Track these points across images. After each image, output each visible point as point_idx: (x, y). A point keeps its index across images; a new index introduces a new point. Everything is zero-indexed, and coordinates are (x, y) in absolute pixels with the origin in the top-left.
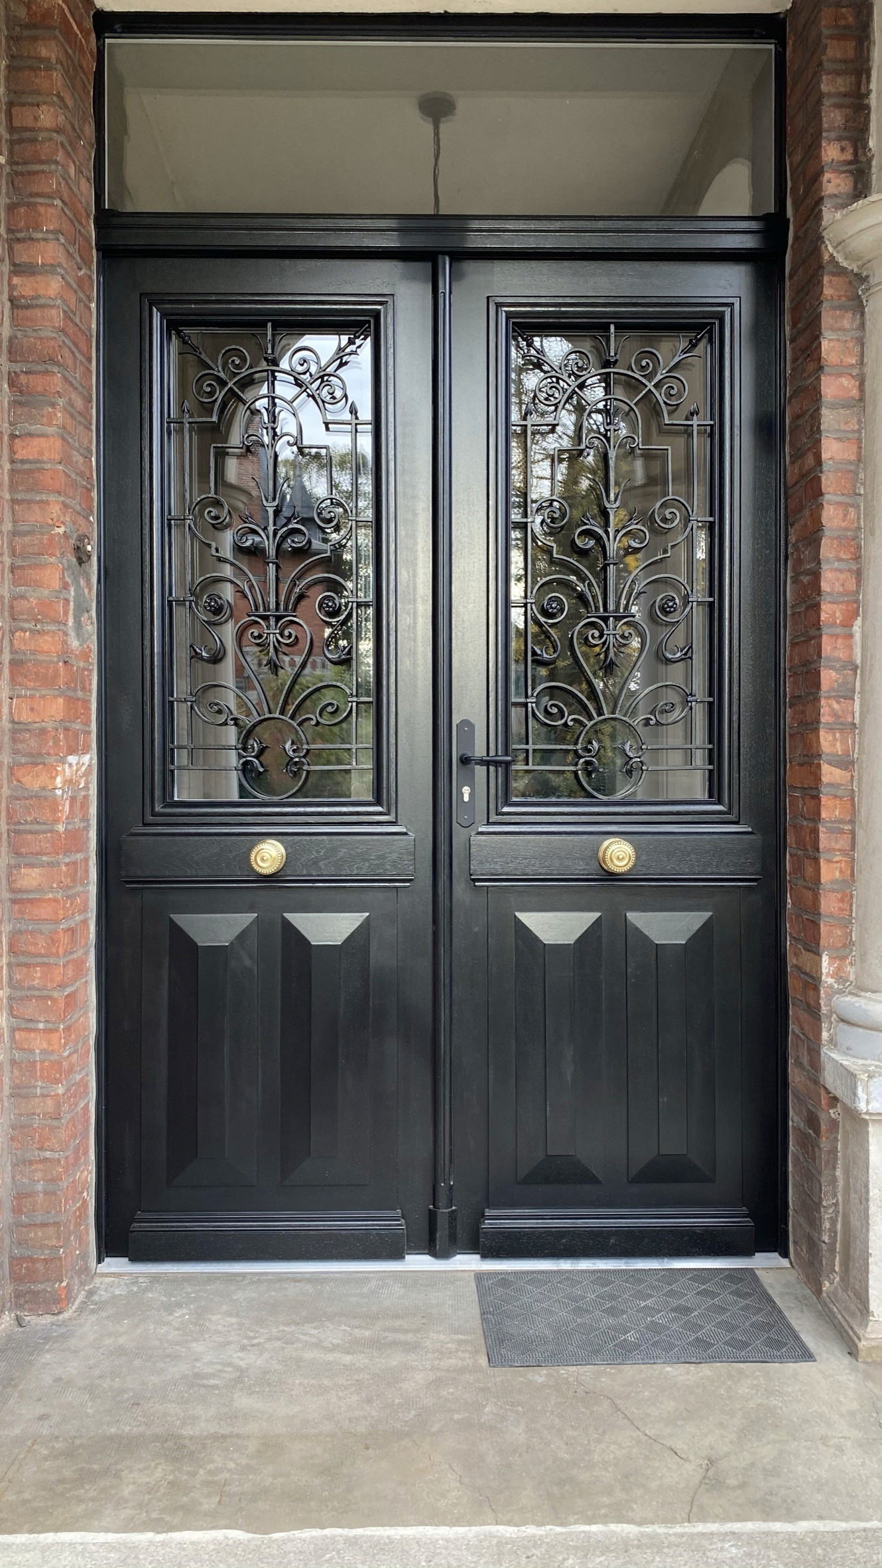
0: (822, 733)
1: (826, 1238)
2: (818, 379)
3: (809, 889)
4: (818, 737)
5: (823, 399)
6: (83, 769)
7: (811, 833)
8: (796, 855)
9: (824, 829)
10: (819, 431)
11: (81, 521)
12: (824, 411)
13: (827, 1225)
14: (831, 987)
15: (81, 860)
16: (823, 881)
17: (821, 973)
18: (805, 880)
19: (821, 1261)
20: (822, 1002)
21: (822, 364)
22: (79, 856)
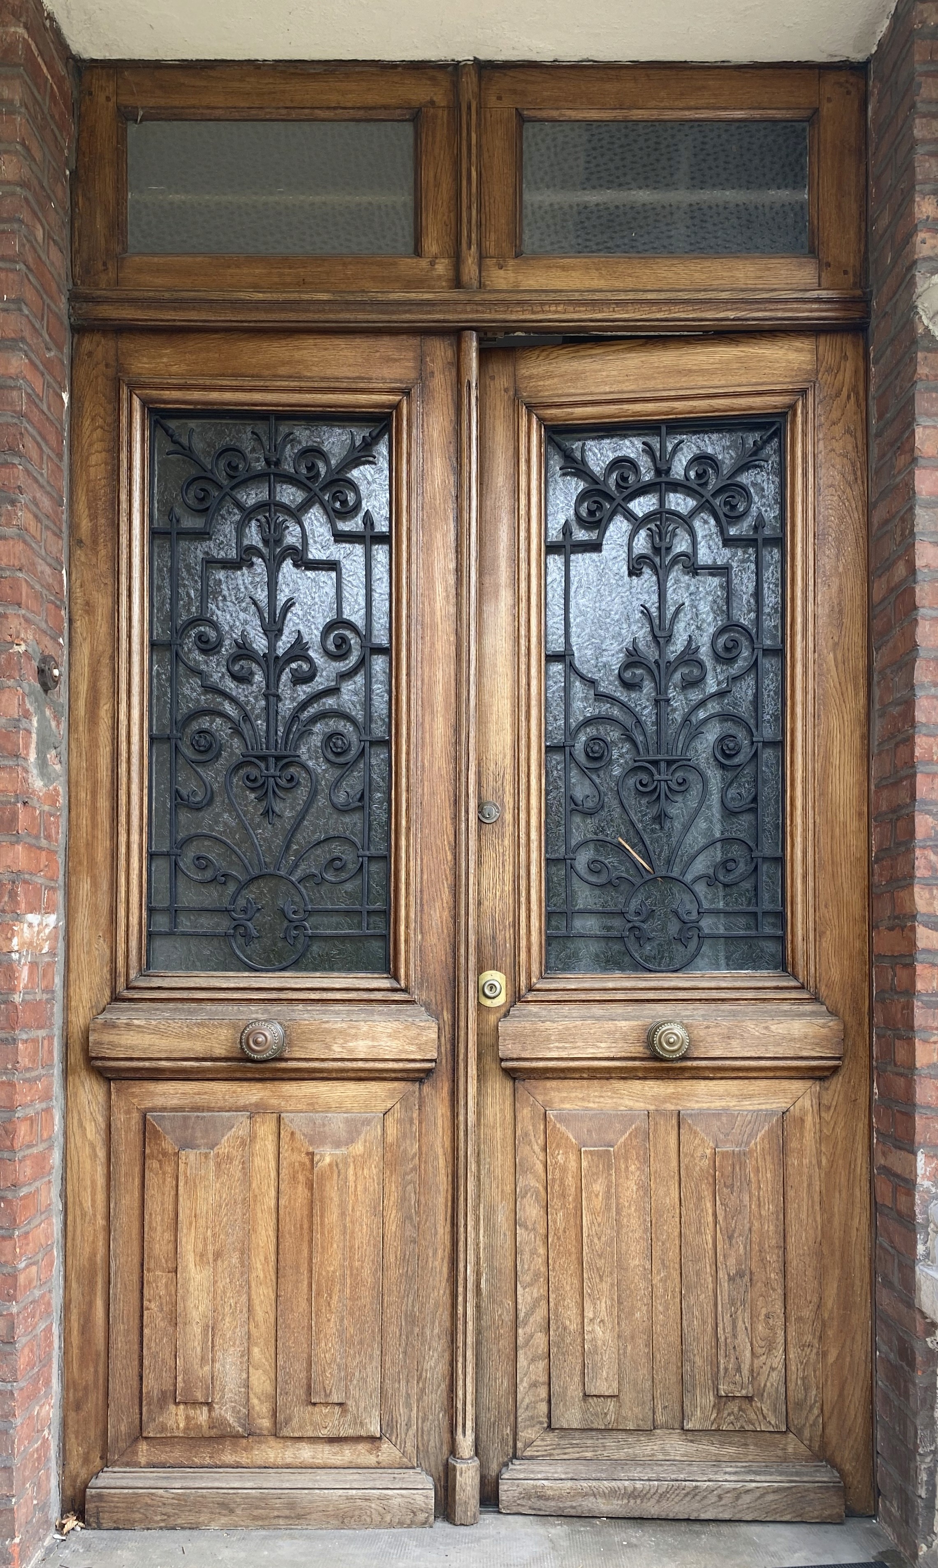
0: (917, 889)
1: (923, 1493)
2: (912, 474)
3: (902, 1075)
4: (912, 894)
5: (917, 496)
6: (47, 931)
7: (903, 1009)
8: (884, 1036)
9: (919, 1004)
10: (912, 534)
11: (47, 641)
12: (918, 511)
13: (924, 1476)
14: (928, 1191)
15: (44, 1038)
16: (918, 1065)
17: (916, 1175)
18: (895, 1065)
19: (917, 1520)
20: (917, 1210)
21: (915, 455)
22: (42, 1033)
